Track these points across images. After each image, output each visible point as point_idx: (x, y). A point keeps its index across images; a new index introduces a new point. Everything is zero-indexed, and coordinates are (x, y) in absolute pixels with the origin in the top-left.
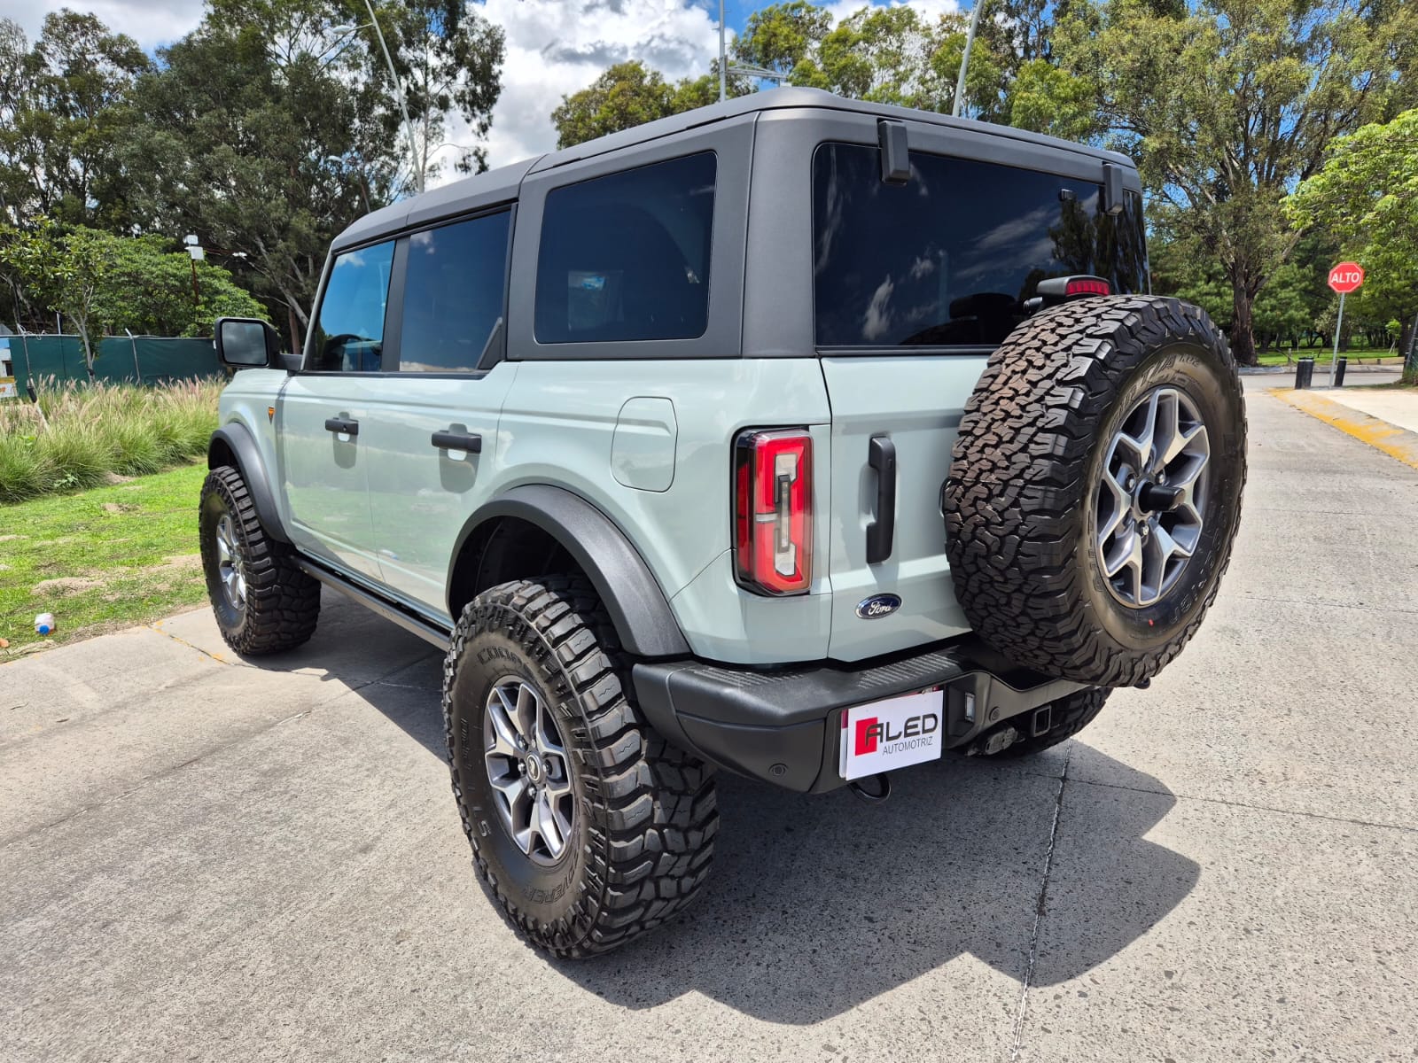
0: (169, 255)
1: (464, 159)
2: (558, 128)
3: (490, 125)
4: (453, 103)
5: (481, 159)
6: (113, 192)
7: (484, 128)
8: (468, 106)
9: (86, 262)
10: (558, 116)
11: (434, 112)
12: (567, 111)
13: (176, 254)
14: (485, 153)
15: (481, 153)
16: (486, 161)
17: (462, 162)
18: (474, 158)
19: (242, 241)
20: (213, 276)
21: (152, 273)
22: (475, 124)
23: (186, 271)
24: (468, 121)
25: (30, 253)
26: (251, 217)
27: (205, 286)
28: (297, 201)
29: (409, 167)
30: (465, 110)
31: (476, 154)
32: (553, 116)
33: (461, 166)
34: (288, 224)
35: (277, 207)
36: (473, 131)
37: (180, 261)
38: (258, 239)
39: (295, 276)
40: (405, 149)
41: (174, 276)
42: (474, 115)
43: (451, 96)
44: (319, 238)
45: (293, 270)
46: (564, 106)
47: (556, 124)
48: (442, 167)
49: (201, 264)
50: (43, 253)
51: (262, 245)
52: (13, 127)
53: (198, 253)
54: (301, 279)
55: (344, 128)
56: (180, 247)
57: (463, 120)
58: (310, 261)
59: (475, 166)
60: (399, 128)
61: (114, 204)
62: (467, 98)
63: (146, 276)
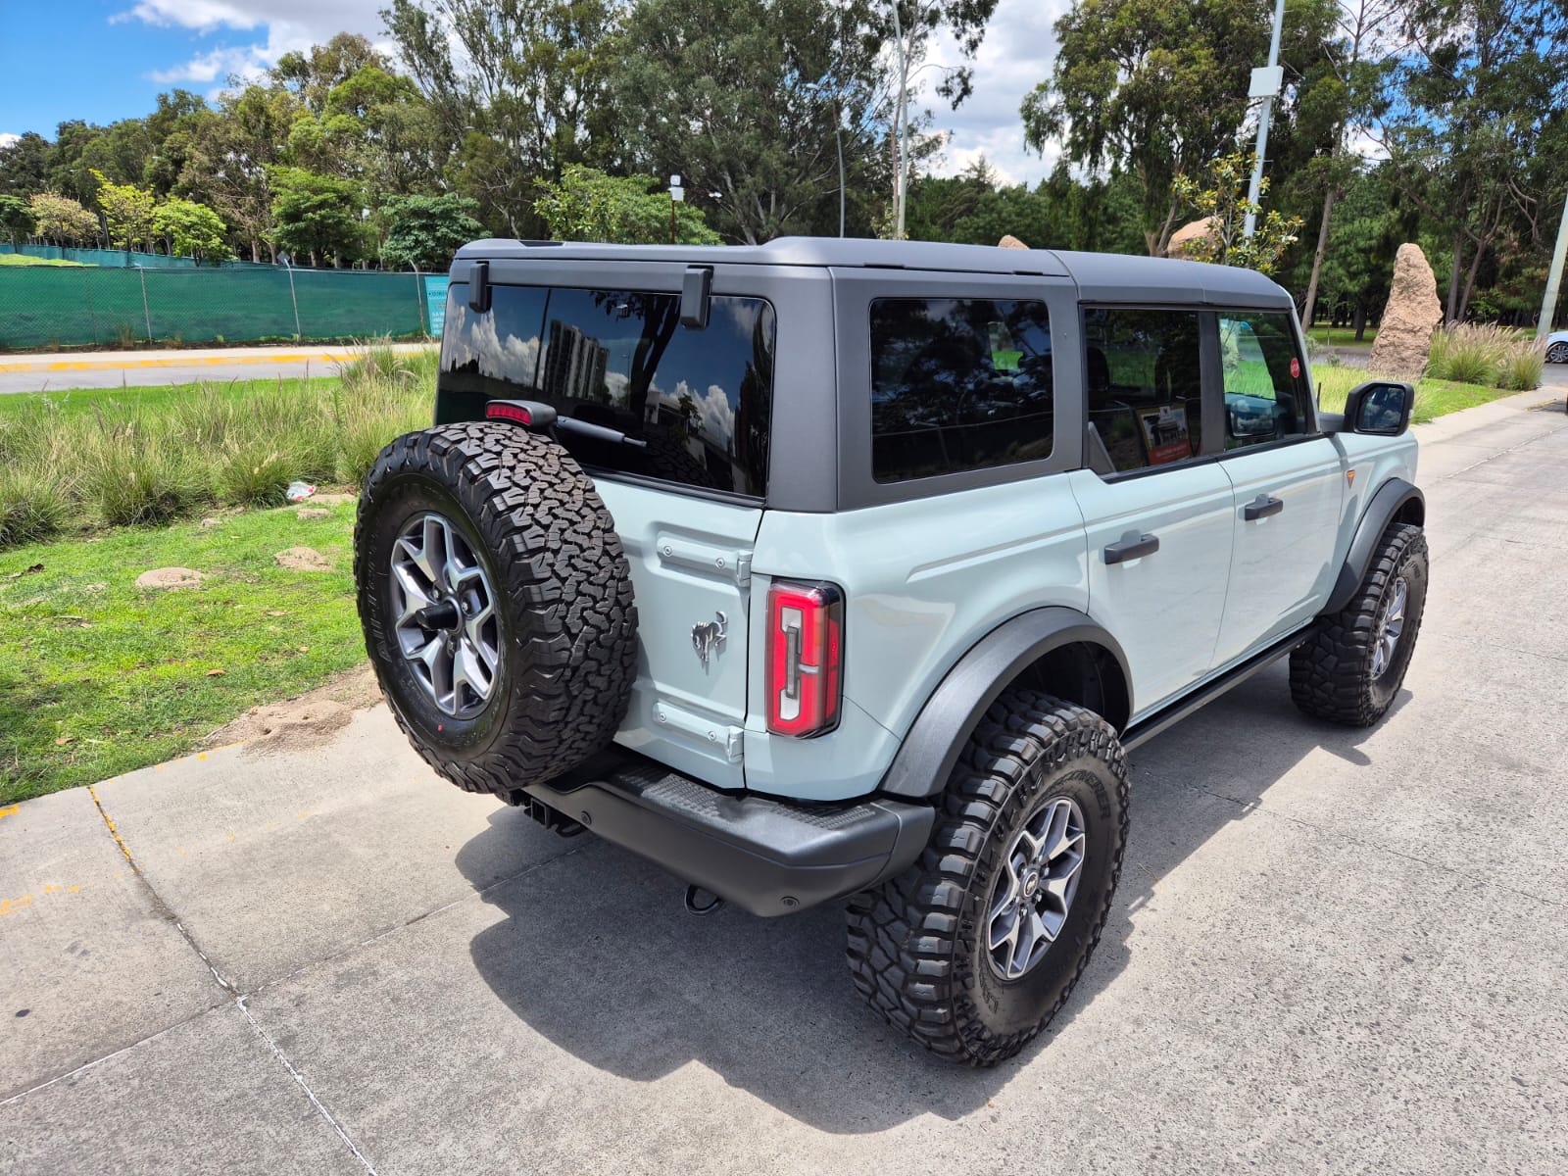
0: (653, 196)
1: (947, 82)
2: (1060, 40)
3: (981, 40)
4: (944, 17)
5: (965, 81)
6: (603, 125)
7: (973, 45)
8: (959, 20)
9: (603, 216)
10: (1063, 26)
11: (920, 28)
12: (1073, 19)
13: (659, 195)
14: (970, 74)
15: (965, 74)
16: (971, 83)
17: (944, 85)
18: (957, 80)
19: (713, 179)
20: (689, 217)
21: (637, 215)
22: (965, 38)
23: (665, 213)
24: (958, 37)
25: (558, 206)
26: (723, 150)
27: (681, 228)
28: (768, 133)
29: (885, 91)
30: (956, 24)
31: (960, 75)
32: (1057, 24)
33: (943, 90)
34: (757, 157)
35: (747, 141)
36: (961, 49)
37: (662, 201)
38: (727, 173)
39: (757, 214)
40: (884, 71)
41: (656, 217)
42: (964, 31)
43: (942, 9)
44: (786, 173)
45: (756, 208)
46: (1071, 13)
47: (1058, 35)
48: (920, 92)
49: (680, 205)
50: (569, 207)
51: (729, 180)
52: (522, 59)
53: (677, 194)
54: (762, 216)
55: (825, 50)
56: (663, 187)
57: (953, 35)
58: (773, 197)
59: (958, 90)
60: (881, 48)
61: (603, 136)
62: (960, 11)
63: (633, 218)
